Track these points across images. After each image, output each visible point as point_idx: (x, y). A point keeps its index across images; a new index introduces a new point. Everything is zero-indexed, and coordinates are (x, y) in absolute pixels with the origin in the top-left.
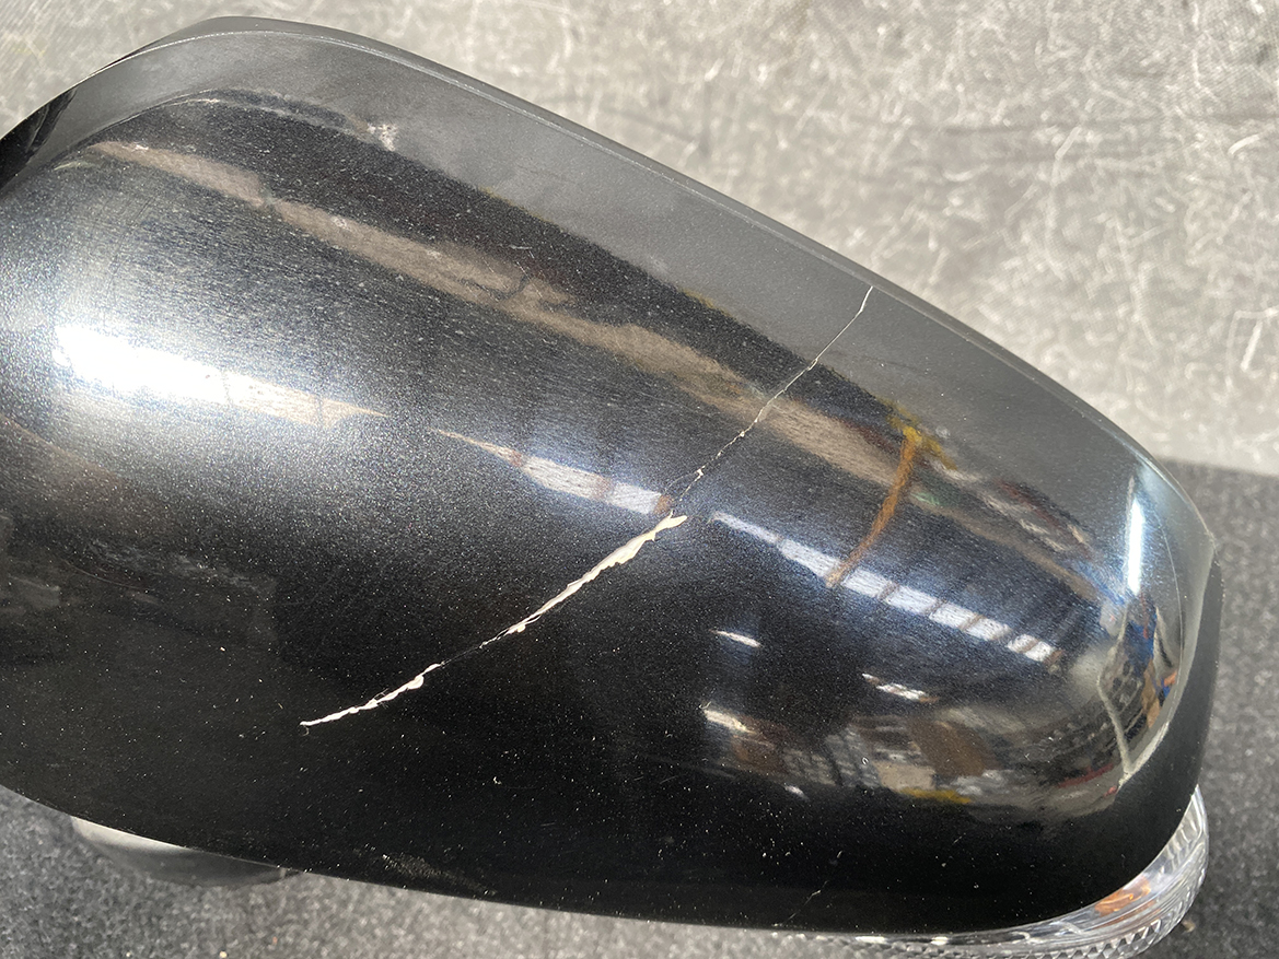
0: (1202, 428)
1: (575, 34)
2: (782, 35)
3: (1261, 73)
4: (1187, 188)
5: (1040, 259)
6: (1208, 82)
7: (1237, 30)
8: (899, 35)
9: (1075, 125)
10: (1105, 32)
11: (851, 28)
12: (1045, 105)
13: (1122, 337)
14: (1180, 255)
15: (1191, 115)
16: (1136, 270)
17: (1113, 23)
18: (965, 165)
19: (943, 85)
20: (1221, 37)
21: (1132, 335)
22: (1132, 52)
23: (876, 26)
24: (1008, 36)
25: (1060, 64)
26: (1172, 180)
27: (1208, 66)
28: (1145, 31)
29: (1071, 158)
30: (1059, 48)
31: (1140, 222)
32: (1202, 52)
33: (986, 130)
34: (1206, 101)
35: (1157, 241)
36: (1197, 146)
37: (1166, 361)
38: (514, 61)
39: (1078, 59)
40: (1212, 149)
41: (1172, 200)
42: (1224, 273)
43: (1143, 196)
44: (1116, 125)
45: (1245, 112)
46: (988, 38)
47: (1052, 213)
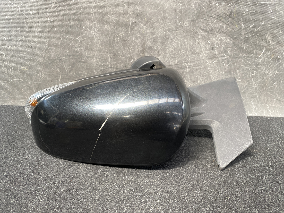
1: (111, 57)
3: (213, 51)
4: (208, 70)
5: (189, 84)
6: (206, 54)
7: (208, 46)
8: (159, 52)
9: (188, 63)
10: (189, 48)
11: (151, 52)
12: (183, 60)
15: (205, 59)
17: (189, 47)
19: (167, 59)
20: (205, 47)
22: (193, 51)
23: (155, 51)
24: (175, 51)
25: (183, 54)
26: (206, 69)
27: (205, 51)
28: (194, 48)
29: (189, 67)
30: (183, 52)
31: (203, 76)
32: (203, 50)
33: (175, 65)
34: (206, 56)
36: (207, 63)
38: (101, 63)
39: (186, 53)
40: (210, 63)
41: (207, 72)
43: (202, 72)
44: (194, 62)
45: (213, 57)
46: (172, 51)
47: (189, 76)
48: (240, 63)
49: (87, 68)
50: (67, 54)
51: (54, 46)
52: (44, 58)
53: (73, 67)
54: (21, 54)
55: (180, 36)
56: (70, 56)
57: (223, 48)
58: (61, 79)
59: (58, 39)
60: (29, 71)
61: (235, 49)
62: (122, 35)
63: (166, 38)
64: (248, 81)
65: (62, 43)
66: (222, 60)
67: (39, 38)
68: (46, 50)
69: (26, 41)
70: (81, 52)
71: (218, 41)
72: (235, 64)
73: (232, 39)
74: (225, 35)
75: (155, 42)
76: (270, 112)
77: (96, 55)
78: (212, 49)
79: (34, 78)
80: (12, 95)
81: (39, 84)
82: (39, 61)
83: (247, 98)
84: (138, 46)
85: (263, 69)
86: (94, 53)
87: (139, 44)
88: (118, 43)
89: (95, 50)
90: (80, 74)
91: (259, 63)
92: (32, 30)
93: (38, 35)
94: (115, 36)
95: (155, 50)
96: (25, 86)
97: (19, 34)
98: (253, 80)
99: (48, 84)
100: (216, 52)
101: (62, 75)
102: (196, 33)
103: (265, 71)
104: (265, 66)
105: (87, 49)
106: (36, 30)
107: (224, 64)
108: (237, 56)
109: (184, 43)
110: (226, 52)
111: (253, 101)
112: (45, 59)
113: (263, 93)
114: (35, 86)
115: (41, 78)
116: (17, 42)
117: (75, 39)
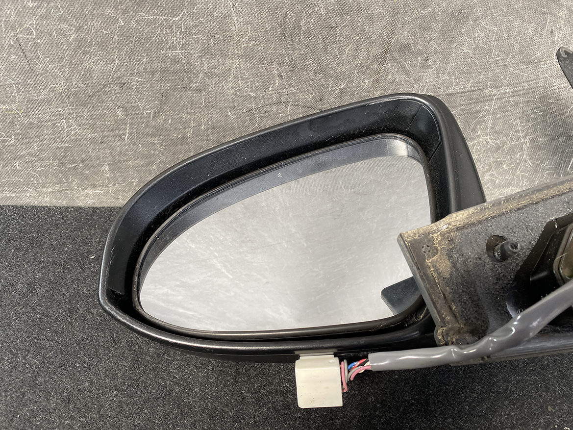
9: (501, 86)
12: (490, 79)
22: (528, 54)
28: (534, 45)
49: (206, 106)
51: (100, 44)
53: (162, 103)
56: (153, 73)
58: (131, 135)
62: (326, 9)
67: (42, 17)
70: (189, 62)
75: (425, 29)
77: (237, 70)
82: (53, 90)
86: (228, 62)
87: (374, 37)
88: (308, 33)
89: (233, 54)
94: (301, 12)
95: (419, 53)
105: (207, 51)
112: (74, 82)
114: (55, 155)
115: (68, 134)
117: (166, 20)
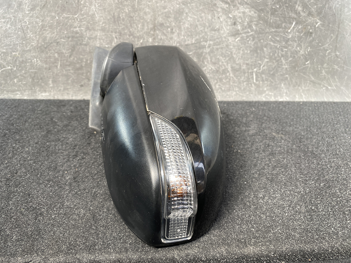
0: (251, 95)
1: (116, 38)
2: (152, 32)
3: (235, 27)
4: (231, 49)
5: (210, 67)
6: (227, 30)
7: (229, 20)
8: (172, 29)
10: (207, 24)
11: (164, 30)
13: (230, 79)
14: (234, 62)
15: (227, 36)
16: (228, 66)
17: (208, 22)
18: (191, 51)
19: (182, 37)
20: (227, 22)
21: (231, 79)
23: (168, 29)
24: (191, 27)
25: (201, 31)
26: (228, 48)
27: (226, 27)
29: (209, 47)
30: (200, 28)
31: (225, 56)
32: (225, 25)
33: (192, 44)
34: (228, 33)
35: (229, 59)
36: (230, 41)
37: (240, 83)
38: (106, 45)
39: (204, 29)
40: (233, 41)
41: (229, 52)
42: (244, 64)
43: (224, 52)
44: (215, 40)
45: (236, 34)
46: (188, 28)
47: (209, 58)
48: (267, 40)
50: (66, 36)
52: (38, 41)
54: (11, 37)
55: (196, 9)
57: (247, 22)
59: (53, 18)
60: (22, 57)
61: (261, 23)
63: (179, 13)
64: (277, 61)
65: (58, 22)
66: (246, 36)
68: (40, 32)
69: (16, 21)
71: (241, 15)
72: (262, 41)
73: (257, 12)
74: (249, 6)
76: (304, 96)
78: (235, 24)
79: (28, 65)
80: (4, 87)
81: (35, 73)
83: (277, 80)
84: (148, 23)
85: (294, 45)
90: (82, 59)
91: (289, 39)
92: (21, 7)
93: (29, 13)
96: (19, 76)
97: (6, 13)
98: (283, 59)
99: (46, 73)
100: (239, 27)
101: (61, 61)
102: (215, 5)
103: (296, 48)
104: (296, 42)
106: (26, 8)
107: (248, 41)
108: (263, 32)
109: (201, 17)
110: (250, 27)
111: (284, 84)
113: (295, 74)
116: (4, 22)
